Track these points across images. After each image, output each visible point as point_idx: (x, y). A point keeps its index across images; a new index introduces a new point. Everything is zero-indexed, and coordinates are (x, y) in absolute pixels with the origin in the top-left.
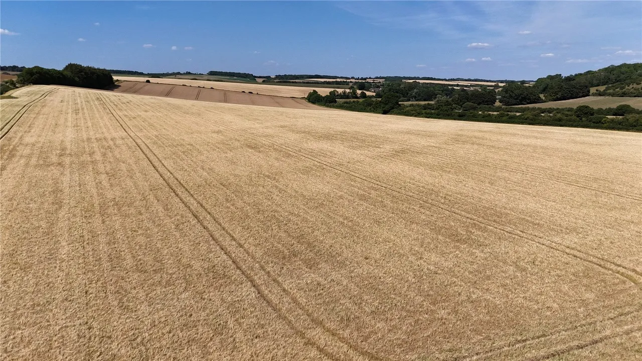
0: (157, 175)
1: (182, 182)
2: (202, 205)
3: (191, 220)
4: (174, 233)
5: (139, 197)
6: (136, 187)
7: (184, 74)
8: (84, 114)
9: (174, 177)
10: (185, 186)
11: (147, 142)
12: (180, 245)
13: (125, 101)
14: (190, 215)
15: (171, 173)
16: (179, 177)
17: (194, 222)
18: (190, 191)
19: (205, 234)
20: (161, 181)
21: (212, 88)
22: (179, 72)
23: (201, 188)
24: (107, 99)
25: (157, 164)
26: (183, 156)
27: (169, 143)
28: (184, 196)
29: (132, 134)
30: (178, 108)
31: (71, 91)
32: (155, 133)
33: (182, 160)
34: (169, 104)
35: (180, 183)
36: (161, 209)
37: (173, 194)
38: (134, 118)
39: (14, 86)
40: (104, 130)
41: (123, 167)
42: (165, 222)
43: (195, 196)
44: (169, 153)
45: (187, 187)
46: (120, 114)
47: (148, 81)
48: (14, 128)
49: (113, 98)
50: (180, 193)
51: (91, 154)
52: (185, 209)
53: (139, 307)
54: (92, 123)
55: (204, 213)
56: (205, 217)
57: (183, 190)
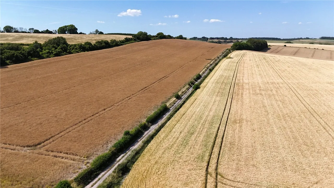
0: (302, 105)
1: (315, 110)
2: (326, 124)
3: (323, 130)
4: (316, 134)
5: (297, 115)
6: (295, 110)
7: (304, 39)
8: (261, 68)
9: (311, 107)
10: (317, 113)
11: (294, 86)
12: (320, 139)
13: (277, 60)
14: (322, 127)
15: (309, 105)
16: (314, 108)
17: (324, 131)
18: (320, 116)
19: (330, 137)
20: (305, 108)
21: (323, 49)
22: (301, 38)
23: (325, 115)
24: (268, 59)
25: (301, 99)
26: (314, 97)
27: (305, 88)
28: (318, 117)
29: (285, 81)
30: (305, 65)
31: (251, 53)
32: (296, 81)
33: (313, 99)
34: (300, 62)
35: (314, 111)
36: (308, 122)
37: (312, 116)
38: (284, 71)
39: (230, 51)
40: (273, 78)
41: (286, 98)
42: (311, 128)
43: (323, 119)
44: (306, 94)
45: (318, 114)
46: (277, 68)
47: (285, 46)
48: (238, 75)
49: (271, 58)
50: (315, 116)
51: (272, 90)
52: (319, 124)
53: (309, 157)
54: (266, 73)
55: (329, 128)
56: (329, 130)
57: (316, 114)
